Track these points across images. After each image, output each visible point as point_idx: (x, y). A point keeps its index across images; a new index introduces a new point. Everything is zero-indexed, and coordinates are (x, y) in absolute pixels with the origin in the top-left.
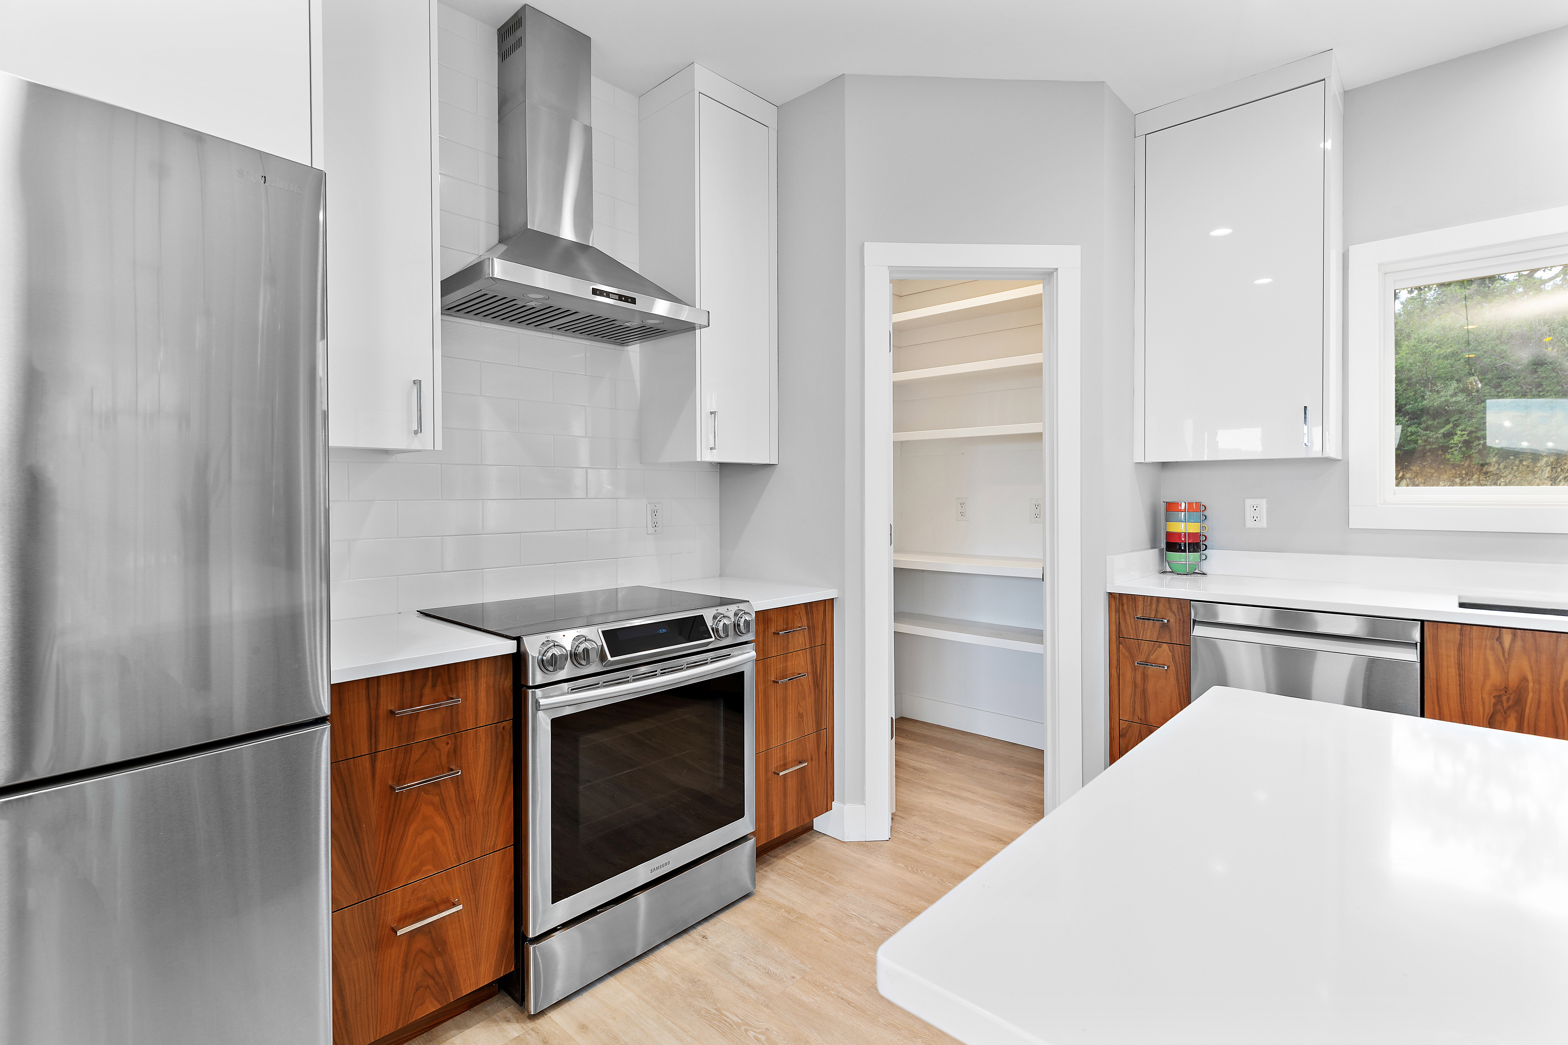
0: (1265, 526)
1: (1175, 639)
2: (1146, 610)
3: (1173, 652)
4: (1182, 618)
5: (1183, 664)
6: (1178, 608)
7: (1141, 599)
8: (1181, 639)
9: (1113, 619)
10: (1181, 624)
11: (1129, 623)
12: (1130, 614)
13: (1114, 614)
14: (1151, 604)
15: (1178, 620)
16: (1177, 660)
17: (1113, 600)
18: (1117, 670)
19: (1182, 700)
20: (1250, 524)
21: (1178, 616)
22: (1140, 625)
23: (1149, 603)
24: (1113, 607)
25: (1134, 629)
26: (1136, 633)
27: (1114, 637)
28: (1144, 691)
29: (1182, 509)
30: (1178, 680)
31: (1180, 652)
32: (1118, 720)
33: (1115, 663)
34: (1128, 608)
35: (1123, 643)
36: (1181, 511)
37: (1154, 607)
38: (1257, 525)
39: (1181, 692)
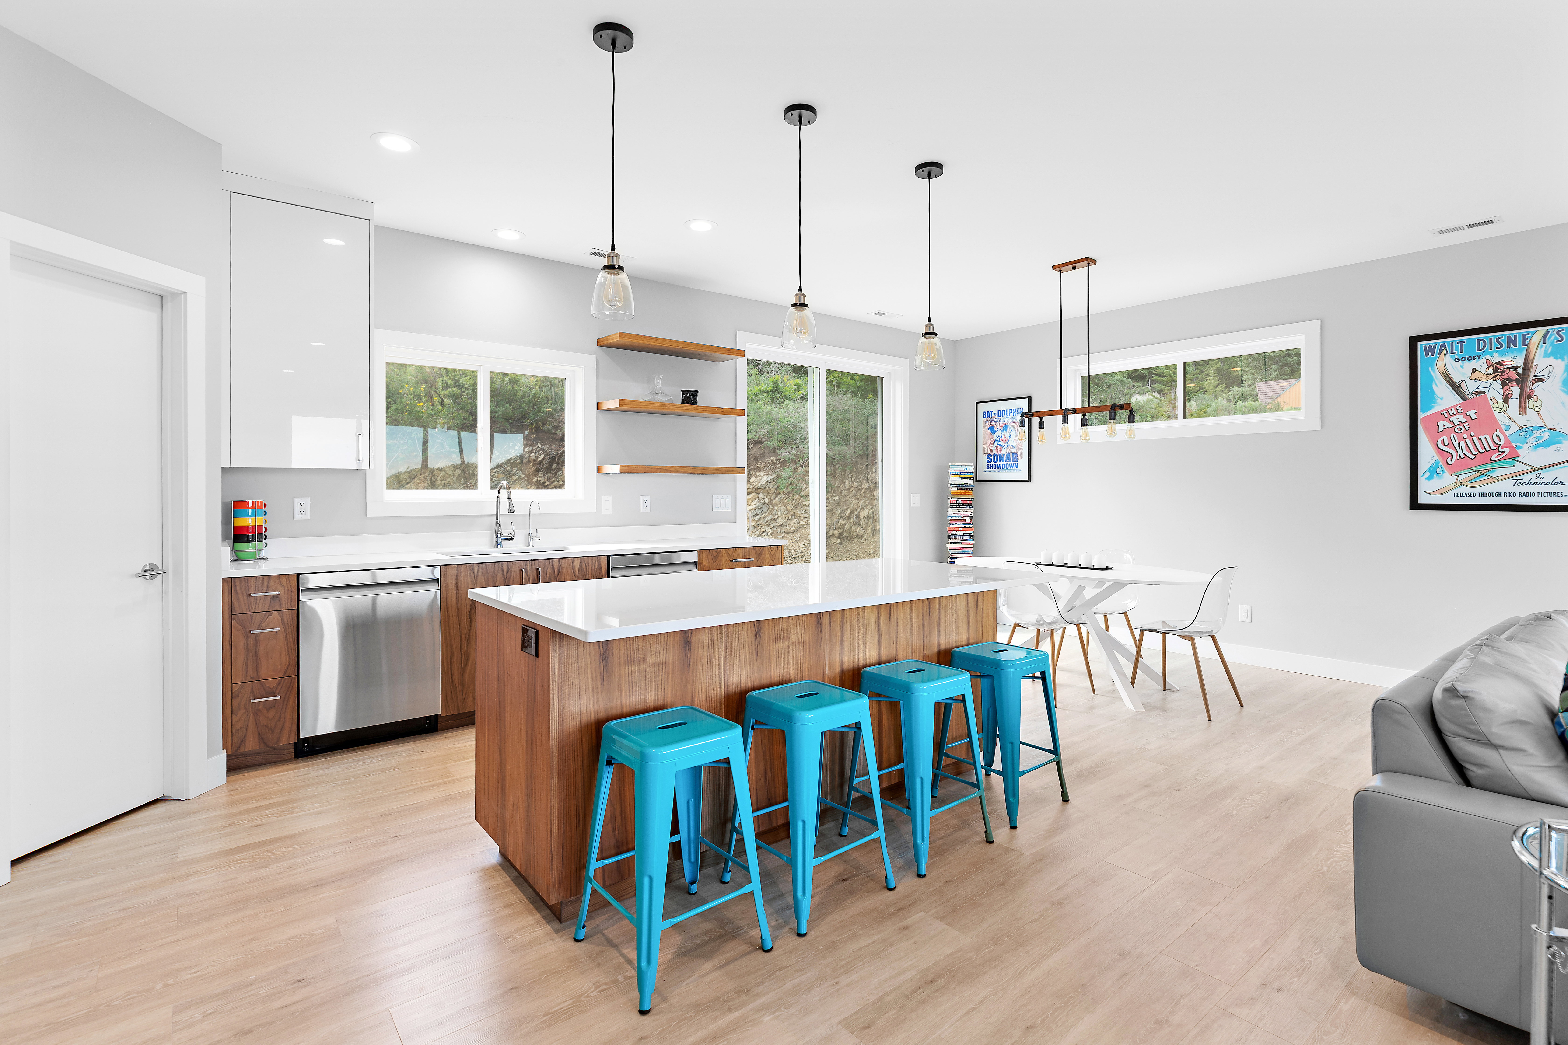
0: (309, 517)
1: (284, 606)
2: (258, 588)
3: (282, 617)
4: (290, 589)
5: (291, 624)
6: (287, 582)
7: (254, 579)
8: (289, 605)
9: (226, 600)
10: (290, 593)
11: (241, 600)
12: (243, 593)
13: (226, 595)
14: (263, 583)
15: (286, 591)
16: (286, 623)
17: (226, 584)
18: (230, 643)
19: (290, 652)
20: (298, 516)
21: (286, 588)
22: (253, 600)
23: (260, 581)
24: (226, 591)
25: (247, 605)
26: (249, 608)
27: (227, 616)
28: (256, 655)
29: (250, 506)
30: (286, 637)
31: (288, 615)
32: (230, 684)
33: (228, 637)
34: (241, 589)
35: (236, 619)
36: (249, 508)
37: (266, 584)
38: (303, 517)
39: (289, 646)
